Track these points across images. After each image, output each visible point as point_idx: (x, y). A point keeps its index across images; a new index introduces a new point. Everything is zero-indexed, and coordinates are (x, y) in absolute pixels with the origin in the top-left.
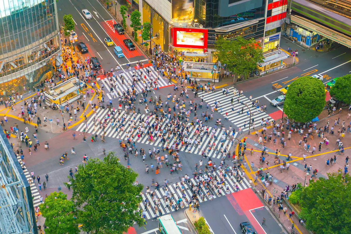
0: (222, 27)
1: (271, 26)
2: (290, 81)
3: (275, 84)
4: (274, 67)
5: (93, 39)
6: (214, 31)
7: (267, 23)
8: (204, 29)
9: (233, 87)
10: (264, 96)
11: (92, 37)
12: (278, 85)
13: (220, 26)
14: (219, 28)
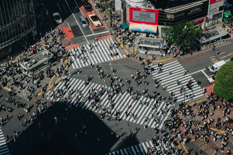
0: (170, 8)
1: (215, 6)
2: (225, 56)
3: (213, 59)
4: (214, 43)
5: (65, 9)
6: (164, 12)
7: (211, 3)
8: (155, 9)
9: (177, 61)
10: (202, 71)
11: (64, 7)
12: (215, 60)
13: (169, 8)
14: (168, 9)
